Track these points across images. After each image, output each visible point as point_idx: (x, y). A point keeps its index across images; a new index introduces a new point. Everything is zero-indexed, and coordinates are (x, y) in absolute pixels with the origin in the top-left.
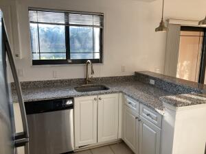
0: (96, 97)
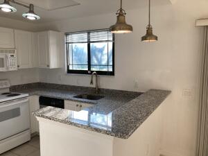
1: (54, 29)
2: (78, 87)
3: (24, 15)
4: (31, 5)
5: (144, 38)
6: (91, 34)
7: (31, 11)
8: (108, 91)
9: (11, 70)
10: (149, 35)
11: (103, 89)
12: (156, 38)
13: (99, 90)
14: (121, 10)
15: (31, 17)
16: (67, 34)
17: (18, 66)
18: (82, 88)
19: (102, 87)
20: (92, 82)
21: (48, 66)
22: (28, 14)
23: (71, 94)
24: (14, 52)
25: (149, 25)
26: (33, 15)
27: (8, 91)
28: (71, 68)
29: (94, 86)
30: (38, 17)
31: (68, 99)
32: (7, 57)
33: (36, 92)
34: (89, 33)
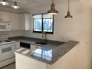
0: (36, 46)
1: (28, 13)
2: (37, 39)
3: (12, 6)
4: (15, 2)
5: (66, 17)
6: (44, 15)
7: (16, 5)
8: (50, 41)
9: (8, 30)
10: (68, 15)
11: (48, 40)
12: (72, 17)
13: (46, 40)
14: (53, 3)
15: (15, 7)
16: (33, 15)
17: (12, 29)
18: (39, 39)
19: (48, 39)
20: (43, 37)
21: (25, 29)
22: (14, 6)
23: (34, 42)
24: (10, 23)
25: (69, 11)
26: (16, 6)
27: (7, 39)
28: (35, 30)
29: (44, 38)
30: (19, 8)
31: (32, 44)
32: (7, 25)
33: (19, 40)
34: (42, 14)
